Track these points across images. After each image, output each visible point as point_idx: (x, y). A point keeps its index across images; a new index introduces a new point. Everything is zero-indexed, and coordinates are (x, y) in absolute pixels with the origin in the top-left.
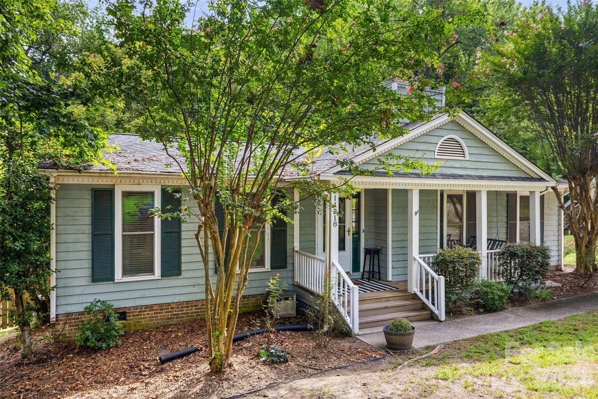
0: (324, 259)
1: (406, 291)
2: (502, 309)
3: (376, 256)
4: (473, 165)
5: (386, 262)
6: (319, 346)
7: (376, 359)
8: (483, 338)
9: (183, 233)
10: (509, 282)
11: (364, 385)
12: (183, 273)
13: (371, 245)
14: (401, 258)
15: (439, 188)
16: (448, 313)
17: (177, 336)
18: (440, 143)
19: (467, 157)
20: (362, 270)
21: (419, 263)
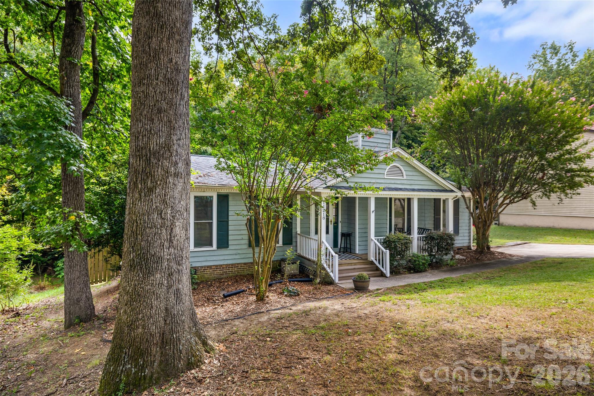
0: (317, 239)
1: (367, 259)
2: (425, 271)
3: (348, 238)
4: (409, 182)
5: (355, 241)
6: (316, 288)
7: (348, 294)
8: (409, 285)
9: (230, 222)
10: (430, 255)
11: (342, 304)
12: (230, 246)
13: (345, 231)
14: (364, 239)
15: (388, 197)
16: (391, 273)
17: (228, 284)
18: (388, 169)
19: (405, 177)
20: (339, 247)
21: (375, 242)
